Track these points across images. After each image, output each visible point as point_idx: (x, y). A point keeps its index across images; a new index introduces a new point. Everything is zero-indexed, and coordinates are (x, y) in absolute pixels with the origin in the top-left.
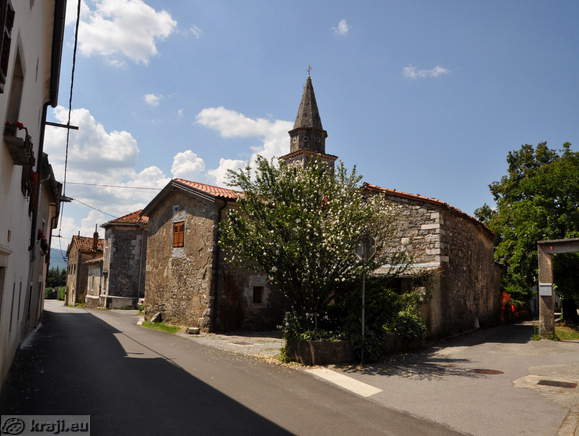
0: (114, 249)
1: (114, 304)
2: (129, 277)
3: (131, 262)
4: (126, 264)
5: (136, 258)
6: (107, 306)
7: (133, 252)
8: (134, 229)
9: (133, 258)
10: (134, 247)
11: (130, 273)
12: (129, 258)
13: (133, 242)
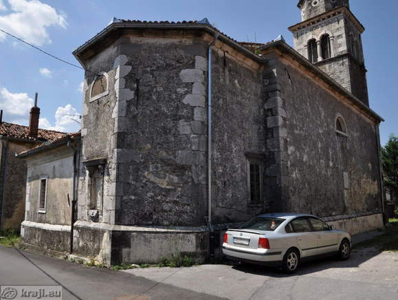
0: (131, 95)
1: (137, 250)
2: (181, 169)
3: (184, 128)
4: (166, 131)
5: (198, 115)
6: (116, 257)
7: (187, 100)
8: (188, 41)
9: (190, 118)
10: (189, 85)
11: (181, 156)
12: (176, 118)
13: (186, 74)
